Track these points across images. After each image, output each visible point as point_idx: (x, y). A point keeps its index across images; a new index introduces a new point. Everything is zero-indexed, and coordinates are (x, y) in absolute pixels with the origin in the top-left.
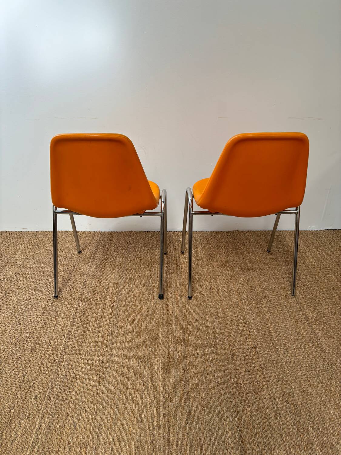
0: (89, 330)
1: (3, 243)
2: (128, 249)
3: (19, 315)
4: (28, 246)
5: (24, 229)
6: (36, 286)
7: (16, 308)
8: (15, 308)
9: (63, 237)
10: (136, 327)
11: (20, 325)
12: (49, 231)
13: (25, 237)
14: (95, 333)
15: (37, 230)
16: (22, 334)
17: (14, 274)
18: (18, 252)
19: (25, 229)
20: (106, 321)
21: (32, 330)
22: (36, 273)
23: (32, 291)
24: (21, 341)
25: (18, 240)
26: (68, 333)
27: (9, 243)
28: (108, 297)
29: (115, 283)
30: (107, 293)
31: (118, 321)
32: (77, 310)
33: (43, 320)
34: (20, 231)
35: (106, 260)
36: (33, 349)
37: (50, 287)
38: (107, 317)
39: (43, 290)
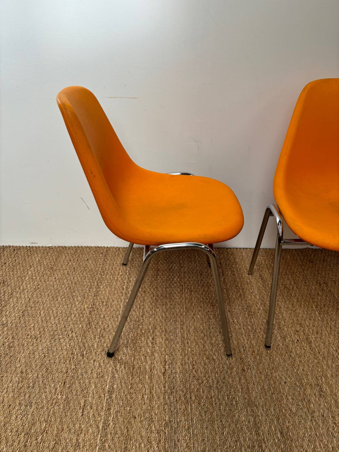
0: (135, 418)
1: (5, 263)
2: (171, 274)
3: (29, 387)
4: (39, 269)
5: (32, 243)
6: (52, 333)
7: (24, 375)
8: (22, 373)
9: (84, 255)
10: (205, 412)
11: (31, 406)
12: (65, 247)
13: (34, 255)
14: (146, 423)
15: (50, 245)
16: (34, 424)
17: (21, 313)
18: (25, 277)
19: (34, 243)
20: (159, 398)
21: (49, 415)
22: (51, 311)
23: (46, 342)
24: (33, 439)
25: (25, 260)
26: (104, 423)
27: (14, 264)
28: (156, 355)
29: (163, 331)
30: (153, 347)
31: (177, 400)
32: (113, 377)
33: (64, 397)
34: (28, 245)
35: (145, 292)
37: (72, 336)
38: (159, 391)
39: (62, 340)
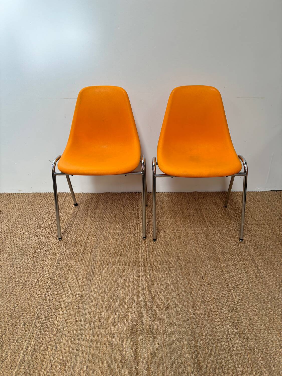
0: (71, 271)
1: (2, 202)
2: (106, 207)
3: (13, 259)
4: (23, 205)
5: (20, 191)
6: (28, 235)
7: (11, 254)
8: (9, 253)
9: (52, 197)
10: (110, 268)
11: (13, 267)
12: (40, 193)
13: (20, 197)
14: (76, 273)
15: (31, 192)
16: (14, 274)
17: (10, 227)
18: (14, 209)
19: (21, 191)
20: (85, 263)
21: (23, 270)
22: (28, 225)
23: (24, 239)
24: (13, 280)
25: (14, 200)
26: (53, 273)
27: (7, 202)
28: (88, 244)
29: (94, 234)
30: (87, 241)
31: (95, 264)
32: (61, 254)
33: (32, 263)
34: (17, 193)
35: (87, 216)
36: (24, 286)
37: (40, 237)
38: (86, 260)
39: (33, 239)
